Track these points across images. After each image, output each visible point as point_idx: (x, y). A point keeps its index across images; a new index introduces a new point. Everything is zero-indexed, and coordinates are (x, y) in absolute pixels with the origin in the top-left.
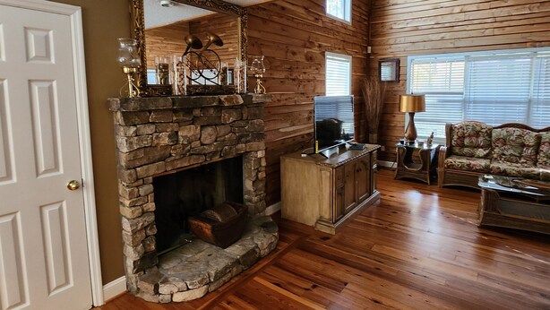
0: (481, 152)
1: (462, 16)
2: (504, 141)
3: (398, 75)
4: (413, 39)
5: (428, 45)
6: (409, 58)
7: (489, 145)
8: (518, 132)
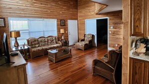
0: (37, 45)
1: (26, 7)
2: (41, 41)
3: (5, 24)
4: (10, 12)
5: (16, 15)
6: (9, 18)
7: (38, 43)
8: (44, 38)
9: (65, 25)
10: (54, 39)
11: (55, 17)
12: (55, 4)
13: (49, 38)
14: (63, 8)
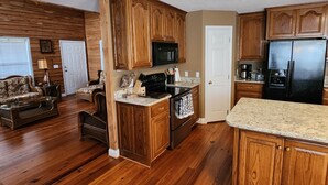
9: (52, 52)
10: (23, 81)
11: (24, 33)
12: (22, 4)
13: (9, 81)
14: (45, 14)
